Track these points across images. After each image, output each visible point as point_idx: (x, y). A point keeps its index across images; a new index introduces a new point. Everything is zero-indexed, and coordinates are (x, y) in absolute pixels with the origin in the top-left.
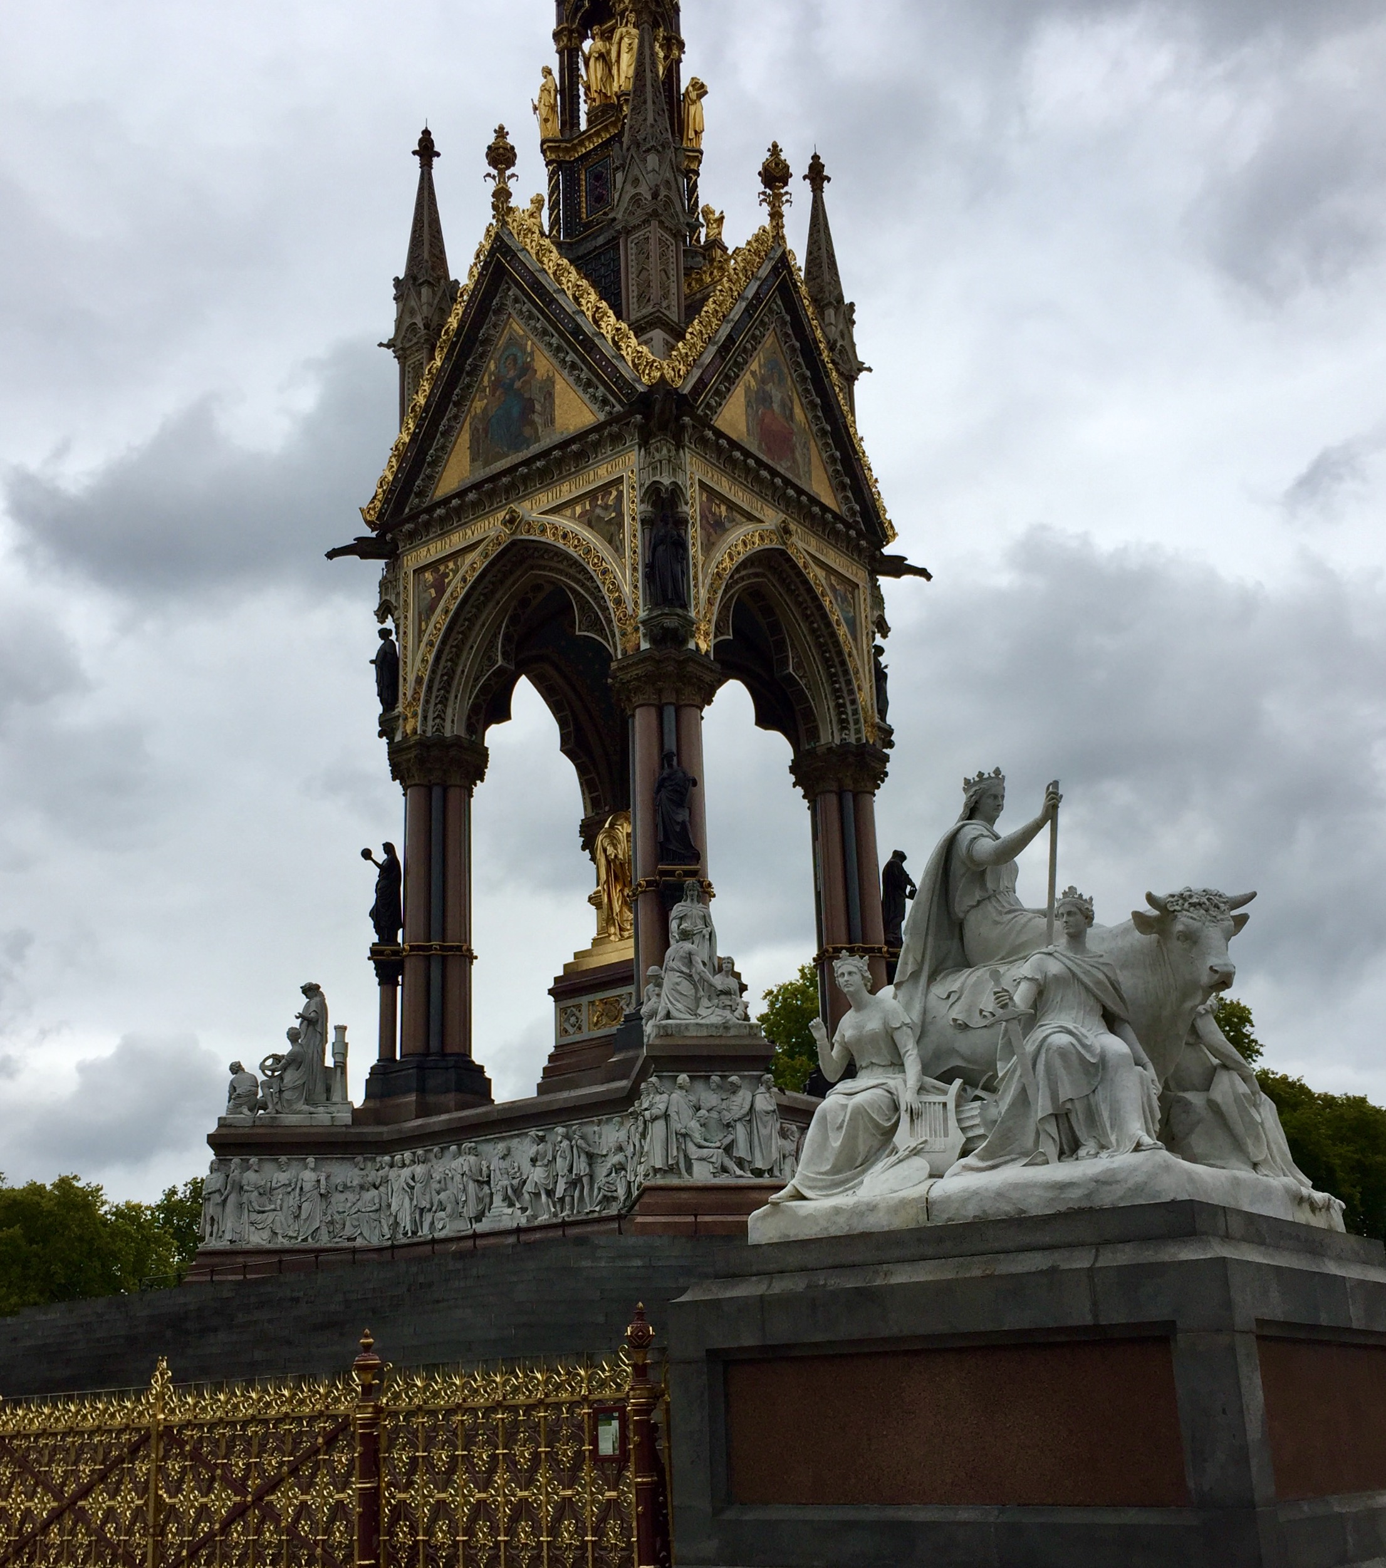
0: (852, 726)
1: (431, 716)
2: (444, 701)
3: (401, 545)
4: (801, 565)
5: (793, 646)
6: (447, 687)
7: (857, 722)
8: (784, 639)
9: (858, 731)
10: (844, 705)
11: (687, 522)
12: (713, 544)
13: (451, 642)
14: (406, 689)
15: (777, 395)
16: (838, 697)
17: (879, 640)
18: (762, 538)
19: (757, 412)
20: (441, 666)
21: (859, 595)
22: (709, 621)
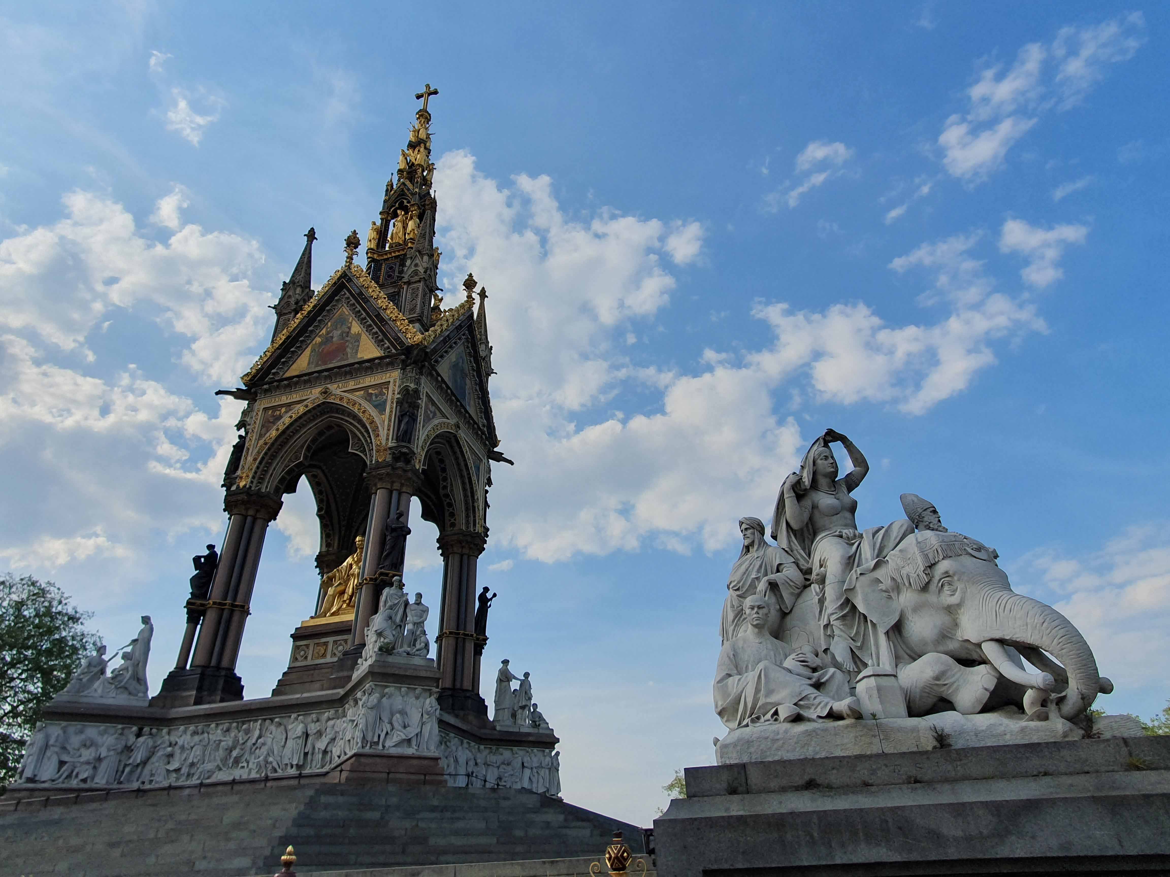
4: (337, 401)
12: (270, 430)
15: (337, 333)
18: (307, 406)
21: (391, 386)
22: (251, 469)
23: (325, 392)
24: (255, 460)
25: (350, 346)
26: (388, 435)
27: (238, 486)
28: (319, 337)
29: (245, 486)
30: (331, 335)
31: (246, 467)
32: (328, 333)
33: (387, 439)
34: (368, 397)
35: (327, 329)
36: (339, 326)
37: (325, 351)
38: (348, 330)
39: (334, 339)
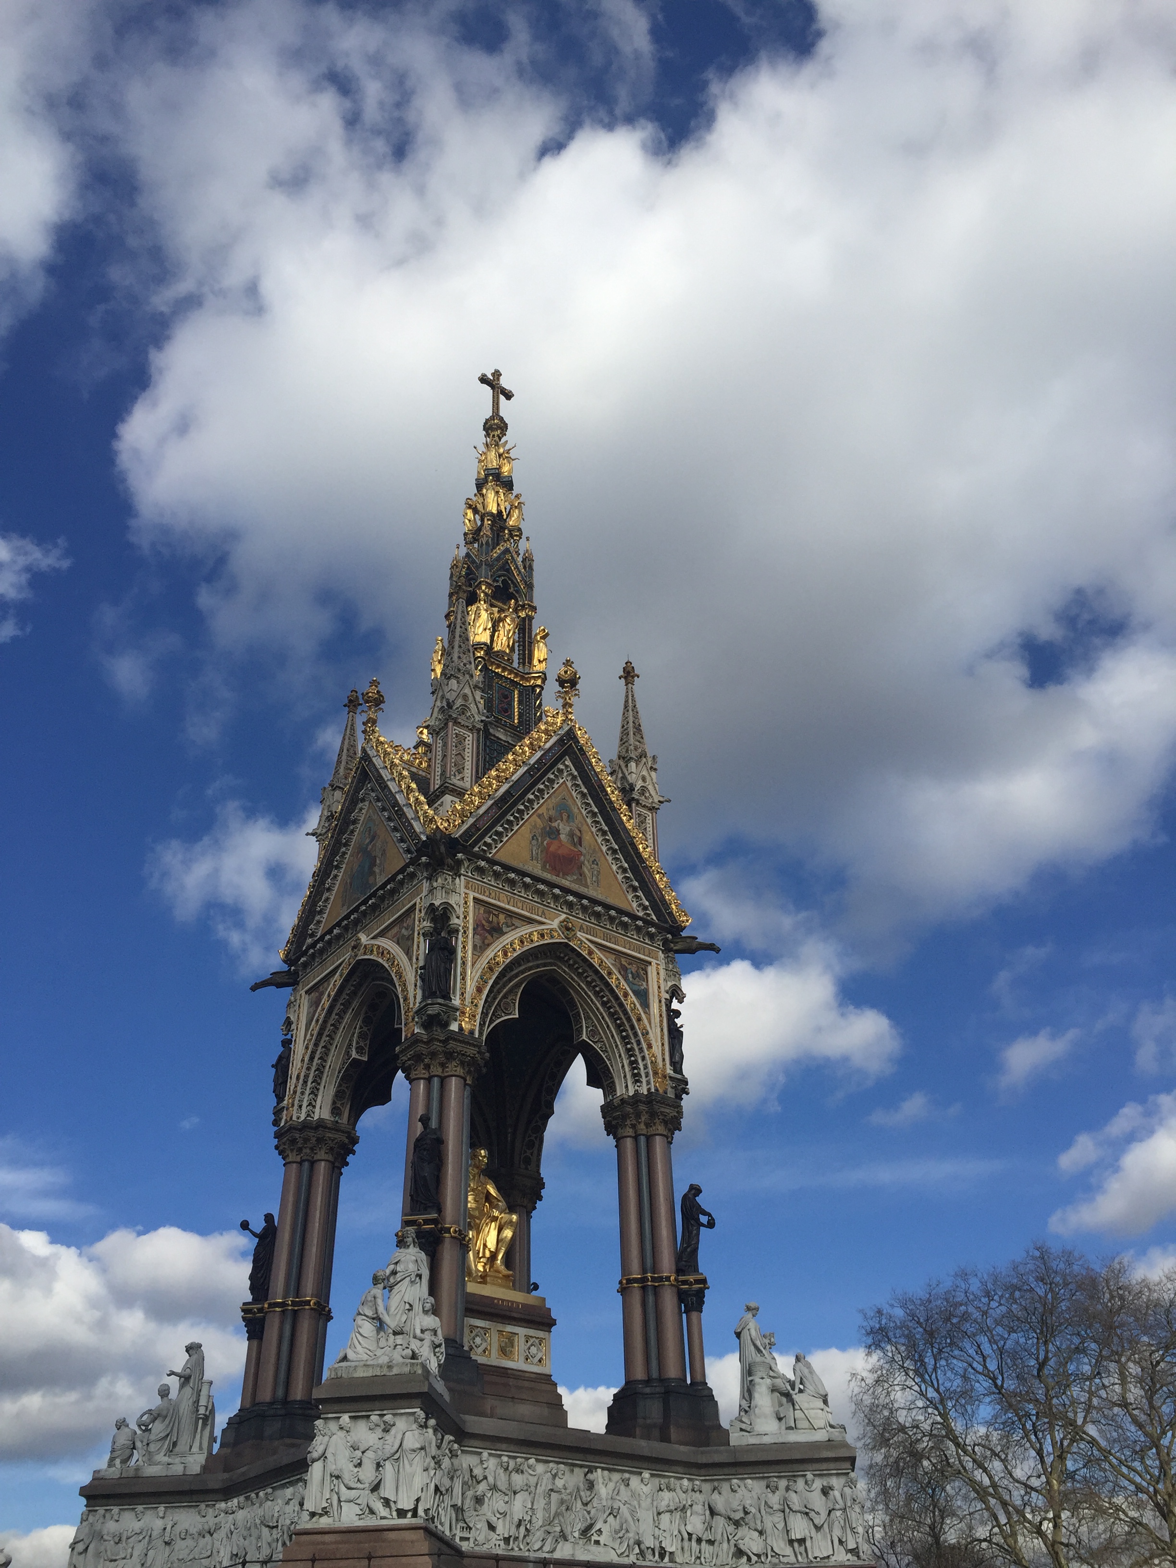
0: (644, 1080)
1: (305, 1104)
2: (314, 1092)
3: (300, 973)
4: (585, 953)
5: (588, 1018)
6: (317, 1081)
7: (647, 1075)
8: (579, 1013)
9: (648, 1083)
10: (636, 1062)
11: (457, 931)
12: (489, 945)
13: (322, 1044)
14: (291, 1084)
15: (564, 829)
16: (631, 1056)
17: (675, 1005)
18: (542, 936)
19: (542, 843)
20: (315, 1064)
21: (652, 971)
22: (476, 1005)
23: (568, 929)
24: (479, 990)
25: (586, 862)
26: (663, 1054)
27: (461, 1028)
28: (539, 816)
29: (472, 1032)
30: (555, 824)
31: (468, 996)
32: (550, 819)
33: (664, 1060)
34: (623, 970)
35: (548, 810)
36: (565, 817)
37: (552, 849)
38: (578, 834)
39: (563, 837)
